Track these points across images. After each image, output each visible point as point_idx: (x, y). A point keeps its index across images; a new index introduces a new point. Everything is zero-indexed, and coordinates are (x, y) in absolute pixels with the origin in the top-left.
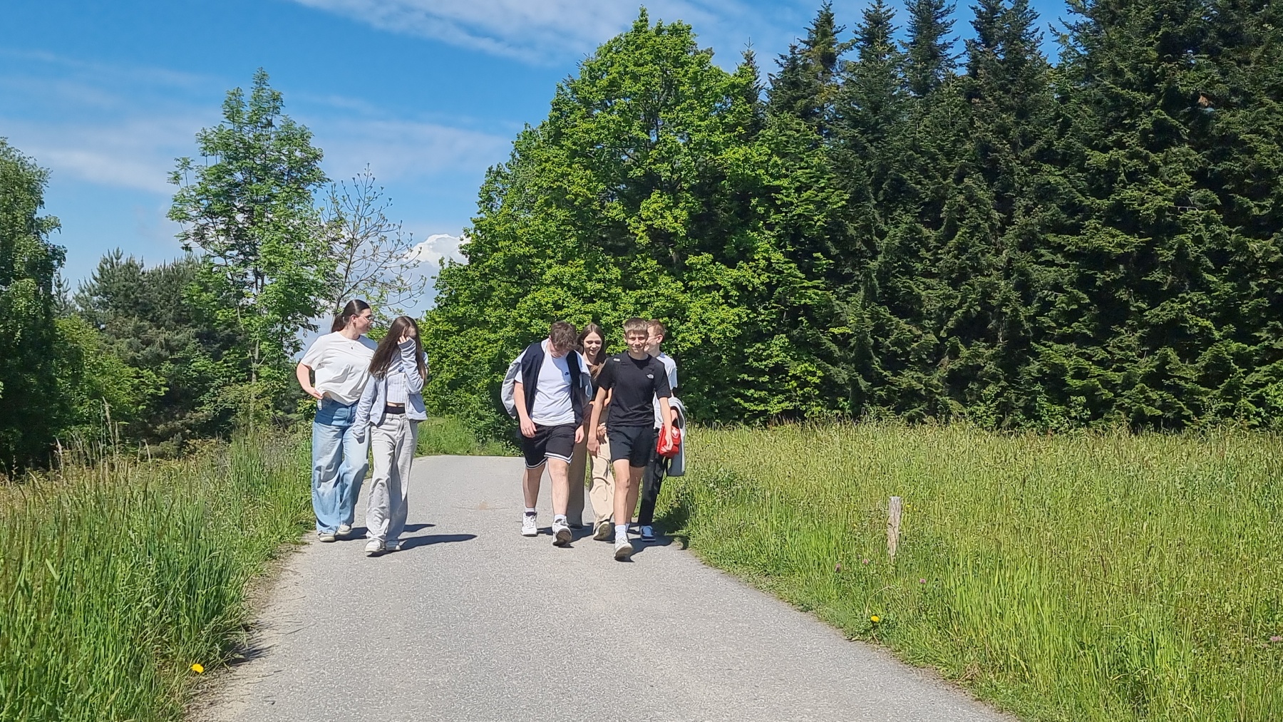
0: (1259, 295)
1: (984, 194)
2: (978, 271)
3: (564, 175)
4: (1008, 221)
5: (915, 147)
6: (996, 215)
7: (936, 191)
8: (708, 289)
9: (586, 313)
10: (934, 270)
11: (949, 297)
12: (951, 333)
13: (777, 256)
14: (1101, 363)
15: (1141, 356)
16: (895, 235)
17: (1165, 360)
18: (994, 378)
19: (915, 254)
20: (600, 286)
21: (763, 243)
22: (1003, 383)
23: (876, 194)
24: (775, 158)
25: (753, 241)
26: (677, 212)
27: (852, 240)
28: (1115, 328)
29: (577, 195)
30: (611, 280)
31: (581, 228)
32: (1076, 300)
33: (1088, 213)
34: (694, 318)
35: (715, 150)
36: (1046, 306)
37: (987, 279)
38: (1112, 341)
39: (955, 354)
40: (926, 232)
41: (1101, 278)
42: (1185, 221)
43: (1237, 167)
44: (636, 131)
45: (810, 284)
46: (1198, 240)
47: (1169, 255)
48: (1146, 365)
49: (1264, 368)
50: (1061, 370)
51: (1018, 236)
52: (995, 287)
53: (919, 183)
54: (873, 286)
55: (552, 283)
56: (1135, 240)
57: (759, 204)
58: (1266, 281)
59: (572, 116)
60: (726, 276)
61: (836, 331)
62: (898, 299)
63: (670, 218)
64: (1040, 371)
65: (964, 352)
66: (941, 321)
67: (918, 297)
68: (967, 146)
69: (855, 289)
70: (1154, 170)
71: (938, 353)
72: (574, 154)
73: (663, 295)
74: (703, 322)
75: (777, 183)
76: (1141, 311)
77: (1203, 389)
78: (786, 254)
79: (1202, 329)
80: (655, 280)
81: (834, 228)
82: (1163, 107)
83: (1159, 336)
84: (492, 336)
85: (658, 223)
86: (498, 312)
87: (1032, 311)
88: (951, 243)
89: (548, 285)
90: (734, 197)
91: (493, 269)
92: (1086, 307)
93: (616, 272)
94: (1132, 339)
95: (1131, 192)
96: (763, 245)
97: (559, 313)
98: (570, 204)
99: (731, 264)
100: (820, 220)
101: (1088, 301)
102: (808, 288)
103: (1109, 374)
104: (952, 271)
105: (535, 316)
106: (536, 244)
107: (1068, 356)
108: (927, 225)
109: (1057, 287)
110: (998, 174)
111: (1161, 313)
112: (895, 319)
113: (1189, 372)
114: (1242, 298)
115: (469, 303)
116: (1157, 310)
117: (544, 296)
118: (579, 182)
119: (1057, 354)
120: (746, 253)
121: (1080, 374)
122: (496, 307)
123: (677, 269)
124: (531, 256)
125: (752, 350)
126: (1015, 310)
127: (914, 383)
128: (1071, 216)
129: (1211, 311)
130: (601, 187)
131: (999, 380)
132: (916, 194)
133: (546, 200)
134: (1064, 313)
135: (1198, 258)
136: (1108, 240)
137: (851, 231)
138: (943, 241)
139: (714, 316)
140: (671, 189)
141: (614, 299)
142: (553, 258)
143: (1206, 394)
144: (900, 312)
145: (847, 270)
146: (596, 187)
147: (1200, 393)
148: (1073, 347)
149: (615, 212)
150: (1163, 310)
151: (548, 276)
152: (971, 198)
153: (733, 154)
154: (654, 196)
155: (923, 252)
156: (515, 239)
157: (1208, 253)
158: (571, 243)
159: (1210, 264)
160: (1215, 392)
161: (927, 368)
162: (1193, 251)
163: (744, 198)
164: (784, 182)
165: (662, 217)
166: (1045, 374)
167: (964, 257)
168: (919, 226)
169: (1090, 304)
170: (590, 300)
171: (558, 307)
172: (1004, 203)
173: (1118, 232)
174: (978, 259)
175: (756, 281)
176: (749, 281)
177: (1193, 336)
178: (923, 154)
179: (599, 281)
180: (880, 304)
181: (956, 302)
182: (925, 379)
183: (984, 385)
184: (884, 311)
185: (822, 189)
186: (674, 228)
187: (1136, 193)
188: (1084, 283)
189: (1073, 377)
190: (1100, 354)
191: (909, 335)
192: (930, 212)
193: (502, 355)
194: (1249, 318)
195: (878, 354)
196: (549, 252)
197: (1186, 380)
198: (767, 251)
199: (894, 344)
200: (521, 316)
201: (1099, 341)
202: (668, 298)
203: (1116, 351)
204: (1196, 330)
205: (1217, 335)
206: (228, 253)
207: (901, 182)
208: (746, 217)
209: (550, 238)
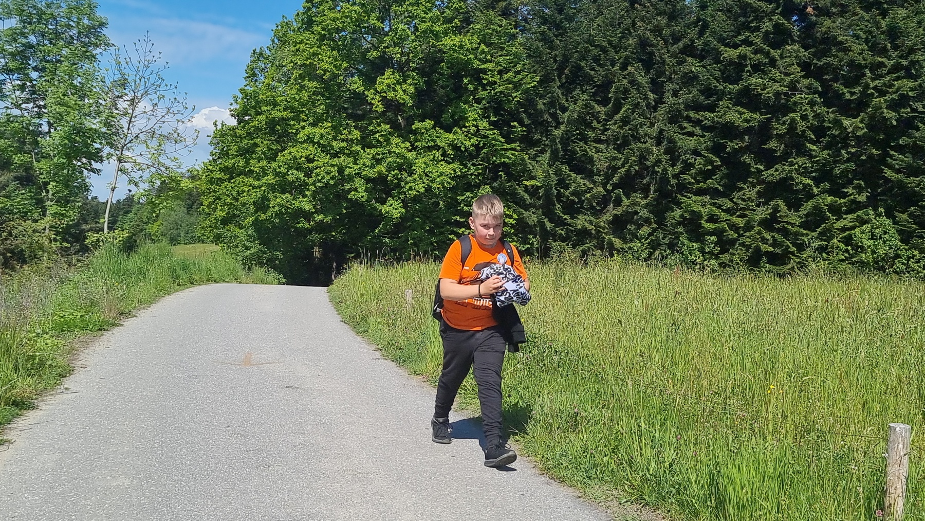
0: (848, 160)
1: (643, 79)
2: (637, 139)
3: (315, 54)
4: (660, 101)
5: (591, 41)
6: (651, 96)
7: (606, 76)
8: (430, 149)
9: (333, 166)
10: (603, 138)
11: (615, 159)
12: (615, 186)
13: (484, 124)
14: (727, 211)
15: (758, 206)
16: (574, 110)
17: (776, 210)
18: (647, 221)
19: (589, 125)
20: (344, 144)
21: (473, 114)
22: (654, 226)
23: (560, 78)
24: (483, 46)
25: (465, 111)
26: (405, 86)
27: (541, 113)
28: (740, 184)
29: (325, 71)
30: (352, 140)
31: (328, 98)
32: (711, 162)
33: (721, 95)
34: (419, 171)
35: (437, 36)
36: (688, 166)
37: (644, 146)
38: (736, 195)
39: (618, 202)
40: (597, 108)
41: (731, 145)
42: (795, 103)
43: (835, 62)
44: (373, 21)
45: (509, 146)
46: (804, 118)
47: (782, 129)
48: (762, 213)
49: (850, 216)
50: (697, 216)
51: (669, 112)
52: (650, 152)
53: (593, 69)
54: (557, 150)
55: (305, 141)
56: (757, 116)
57: (470, 83)
58: (853, 150)
59: (322, 8)
60: (445, 138)
61: (528, 183)
62: (575, 159)
63: (401, 92)
64: (681, 216)
65: (626, 202)
66: (608, 178)
67: (591, 158)
68: (631, 41)
69: (543, 152)
70: (773, 63)
71: (605, 201)
72: (322, 38)
73: (394, 152)
74: (427, 175)
75: (483, 66)
76: (759, 171)
77: (805, 232)
78: (491, 123)
79: (805, 186)
80: (388, 141)
81: (528, 103)
82: (781, 14)
83: (772, 191)
84: (257, 183)
85: (391, 95)
86: (261, 164)
87: (677, 169)
88: (617, 117)
89: (301, 143)
90: (450, 77)
91: (257, 129)
92: (718, 167)
93: (357, 134)
94: (752, 193)
95: (754, 80)
96: (472, 115)
97: (311, 165)
98: (320, 79)
99: (448, 130)
100: (517, 96)
101: (720, 163)
102: (507, 150)
103: (735, 220)
104: (618, 139)
105: (291, 168)
106: (292, 109)
107: (704, 205)
108: (599, 103)
109: (696, 153)
110: (654, 64)
111: (774, 174)
112: (574, 175)
113: (794, 218)
114: (835, 162)
115: (237, 156)
116: (770, 172)
117: (298, 152)
118: (327, 61)
119: (695, 203)
120: (459, 121)
121: (712, 219)
122: (259, 160)
123: (405, 132)
124: (288, 119)
125: (463, 198)
126: (665, 170)
127: (587, 225)
128: (707, 98)
129: (812, 172)
130: (345, 65)
131: (650, 224)
132: (591, 78)
133: (300, 75)
134: (701, 172)
135: (804, 131)
136: (737, 116)
137: (541, 106)
138: (610, 116)
139: (434, 170)
140: (401, 68)
141: (355, 156)
142: (305, 121)
143: (807, 235)
144: (577, 170)
145: (537, 137)
146: (341, 65)
147: (803, 235)
148: (707, 198)
149: (356, 86)
150: (777, 170)
151: (302, 135)
152: (633, 82)
153: (450, 41)
154: (388, 72)
155: (595, 124)
156: (275, 105)
157: (811, 128)
158: (320, 109)
159: (813, 137)
160: (813, 234)
161: (597, 213)
162: (801, 125)
163: (458, 77)
164: (490, 66)
165: (394, 90)
166: (685, 219)
167: (627, 128)
168: (593, 103)
169: (720, 166)
170: (336, 155)
171: (310, 161)
172: (657, 87)
173: (744, 110)
174: (637, 129)
175: (468, 143)
176: (462, 143)
177: (798, 191)
178: (597, 46)
179: (343, 141)
180: (562, 163)
181: (620, 163)
182: (595, 221)
183: (640, 226)
184: (565, 168)
185: (518, 73)
186: (403, 99)
187: (760, 80)
188: (717, 149)
189: (707, 221)
190: (728, 204)
191: (584, 188)
192: (601, 92)
193: (265, 198)
194: (840, 178)
195: (559, 202)
196: (302, 116)
197: (793, 225)
198: (475, 120)
199: (572, 194)
200: (280, 167)
201: (726, 194)
202: (398, 155)
203: (739, 202)
204: (801, 186)
205: (815, 190)
206: (23, 106)
207: (580, 68)
208: (459, 92)
209: (304, 105)
